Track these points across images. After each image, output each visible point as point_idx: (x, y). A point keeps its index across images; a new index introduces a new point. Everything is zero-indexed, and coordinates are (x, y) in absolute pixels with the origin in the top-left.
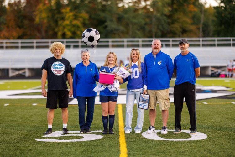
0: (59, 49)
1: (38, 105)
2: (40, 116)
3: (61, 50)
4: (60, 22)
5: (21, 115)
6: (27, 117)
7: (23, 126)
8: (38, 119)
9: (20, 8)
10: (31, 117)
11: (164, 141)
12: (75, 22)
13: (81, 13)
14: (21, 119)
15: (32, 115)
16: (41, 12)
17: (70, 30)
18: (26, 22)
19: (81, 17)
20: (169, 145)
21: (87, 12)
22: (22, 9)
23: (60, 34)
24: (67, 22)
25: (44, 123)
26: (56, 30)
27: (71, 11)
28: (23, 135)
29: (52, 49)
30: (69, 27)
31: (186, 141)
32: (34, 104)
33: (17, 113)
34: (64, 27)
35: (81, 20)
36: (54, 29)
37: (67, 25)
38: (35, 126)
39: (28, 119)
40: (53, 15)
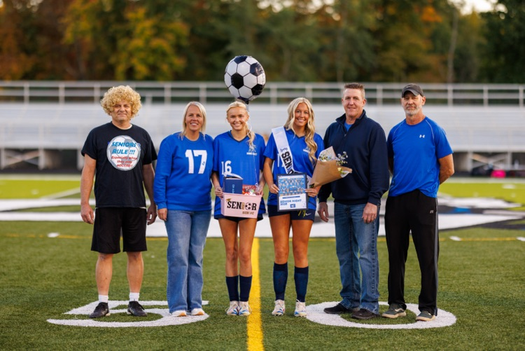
0: (126, 103)
1: (61, 237)
2: (62, 264)
3: (129, 105)
4: (122, 43)
5: (20, 260)
6: (33, 266)
7: (22, 287)
8: (59, 271)
9: (28, 7)
10: (41, 265)
11: (353, 328)
12: (156, 43)
13: (170, 21)
14: (19, 269)
15: (45, 261)
16: (78, 18)
17: (144, 61)
18: (43, 40)
19: (172, 31)
20: (363, 339)
21: (186, 20)
22: (35, 10)
23: (121, 69)
24: (138, 42)
25: (73, 280)
26: (112, 60)
27: (148, 15)
28: (20, 309)
29: (108, 104)
30: (142, 55)
31: (405, 330)
32: (53, 235)
33: (9, 256)
34: (131, 55)
35: (171, 37)
36: (107, 59)
37: (138, 49)
38: (49, 287)
39: (35, 271)
40: (106, 26)
